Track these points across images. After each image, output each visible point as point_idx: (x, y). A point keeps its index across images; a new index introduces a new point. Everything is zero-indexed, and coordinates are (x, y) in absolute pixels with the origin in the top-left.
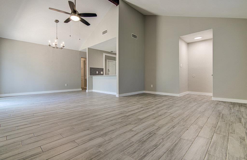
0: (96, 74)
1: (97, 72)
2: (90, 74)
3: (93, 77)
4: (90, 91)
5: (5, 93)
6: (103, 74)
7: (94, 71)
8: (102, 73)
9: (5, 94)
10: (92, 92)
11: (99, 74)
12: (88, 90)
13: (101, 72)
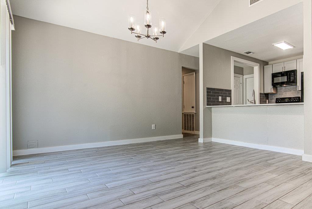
0: (218, 103)
1: (220, 99)
2: (208, 101)
3: (213, 109)
4: (208, 140)
5: (28, 147)
6: (230, 103)
7: (215, 96)
8: (228, 99)
9: (30, 148)
10: (211, 143)
11: (224, 103)
12: (204, 137)
13: (227, 97)
